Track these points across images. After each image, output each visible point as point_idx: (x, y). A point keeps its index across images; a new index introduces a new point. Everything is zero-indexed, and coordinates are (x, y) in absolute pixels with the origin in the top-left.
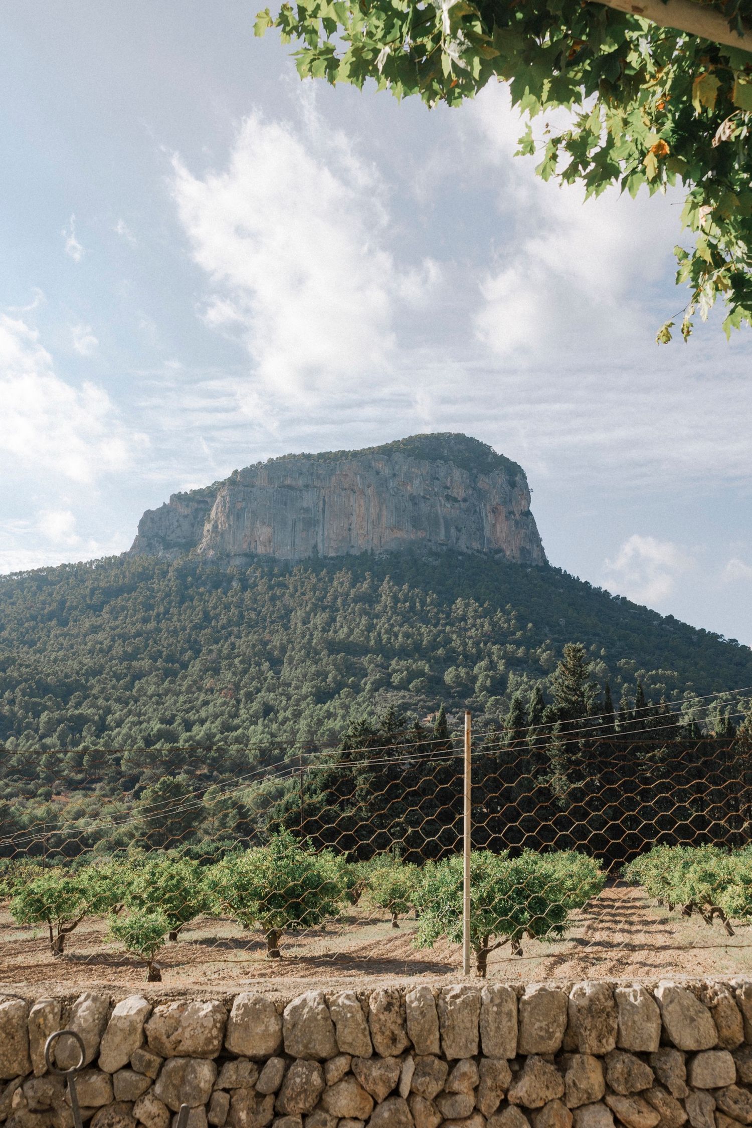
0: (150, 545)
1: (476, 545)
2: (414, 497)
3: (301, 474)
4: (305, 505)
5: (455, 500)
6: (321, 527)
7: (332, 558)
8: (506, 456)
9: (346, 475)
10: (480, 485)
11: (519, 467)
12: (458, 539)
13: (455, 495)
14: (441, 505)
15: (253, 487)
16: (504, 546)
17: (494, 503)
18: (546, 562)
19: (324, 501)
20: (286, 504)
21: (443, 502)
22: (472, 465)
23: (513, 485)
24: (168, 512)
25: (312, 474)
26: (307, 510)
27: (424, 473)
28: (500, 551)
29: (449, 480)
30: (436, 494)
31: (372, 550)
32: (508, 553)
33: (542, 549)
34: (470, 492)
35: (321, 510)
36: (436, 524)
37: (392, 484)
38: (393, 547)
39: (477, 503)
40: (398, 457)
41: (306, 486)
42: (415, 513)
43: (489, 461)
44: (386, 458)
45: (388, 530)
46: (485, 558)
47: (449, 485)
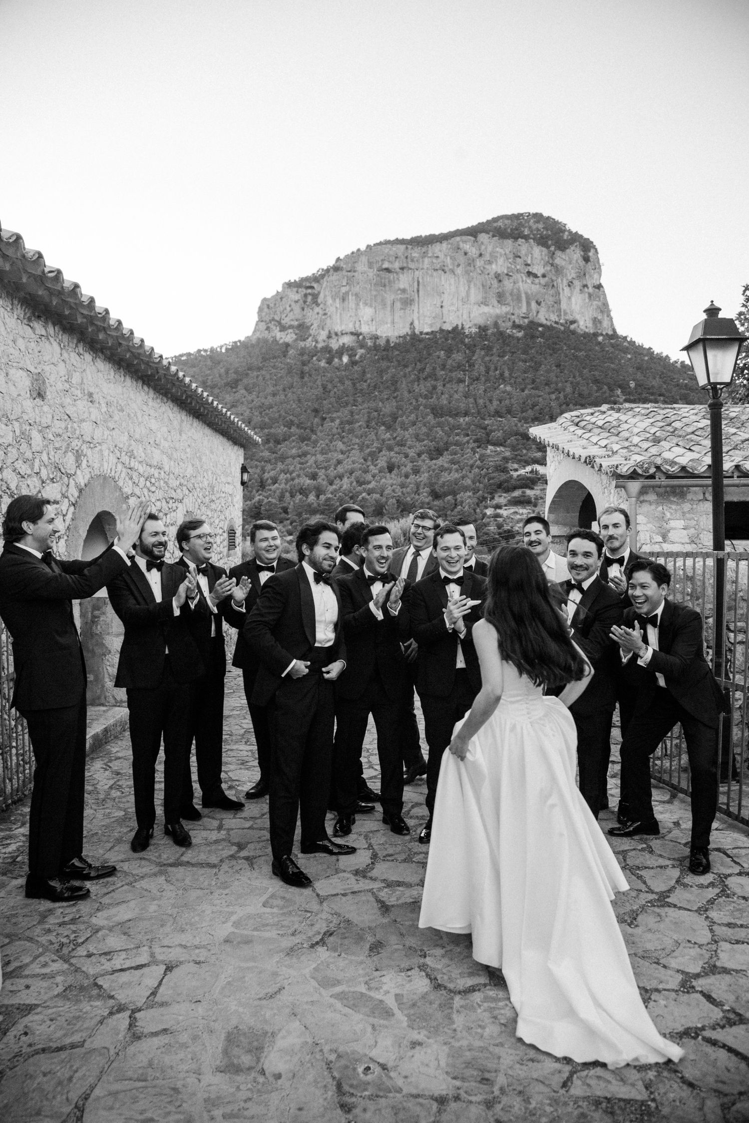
0: (268, 328)
1: (554, 317)
2: (499, 275)
3: (396, 258)
4: (402, 287)
5: (536, 276)
6: (417, 306)
7: (427, 334)
8: (580, 233)
9: (437, 257)
10: (558, 261)
11: (592, 243)
12: (538, 312)
13: (535, 271)
14: (523, 281)
15: (355, 271)
16: (578, 317)
17: (570, 278)
18: (614, 330)
19: (418, 282)
20: (385, 286)
21: (524, 278)
22: (550, 242)
23: (587, 259)
24: (281, 298)
25: (407, 257)
26: (404, 291)
27: (507, 252)
28: (573, 322)
29: (530, 258)
30: (518, 271)
31: (463, 325)
32: (581, 323)
33: (611, 319)
34: (549, 268)
35: (416, 290)
36: (519, 299)
37: (479, 263)
38: (481, 321)
39: (554, 278)
40: (483, 237)
41: (402, 269)
42: (500, 290)
43: (565, 238)
44: (473, 239)
45: (476, 306)
46: (562, 328)
47: (529, 262)
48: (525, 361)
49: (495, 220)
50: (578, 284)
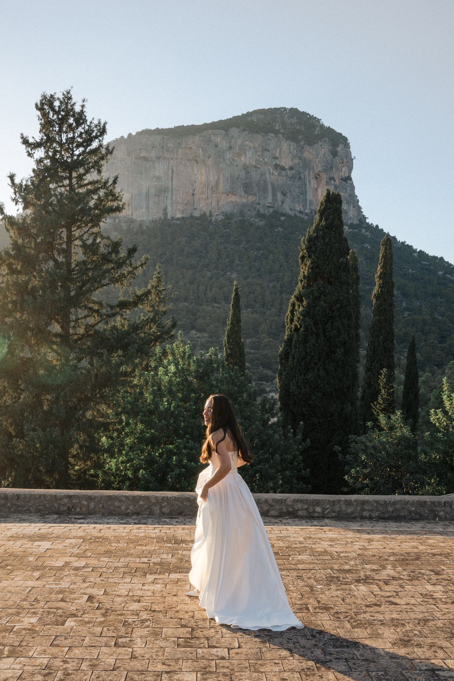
1: (299, 207)
2: (247, 167)
3: (153, 147)
4: (157, 174)
5: (283, 169)
6: (170, 193)
7: (178, 219)
8: (332, 128)
9: (191, 148)
10: (306, 155)
11: (344, 137)
12: (283, 202)
13: (283, 164)
14: (270, 173)
17: (317, 171)
18: (363, 220)
19: (173, 171)
20: (141, 173)
21: (271, 170)
22: (300, 137)
23: (334, 154)
26: (159, 178)
27: (256, 145)
29: (278, 151)
30: (266, 164)
31: (211, 212)
33: (359, 208)
34: (296, 161)
35: (170, 178)
36: (265, 189)
37: (228, 156)
38: (227, 209)
39: (302, 171)
40: (234, 131)
41: (158, 158)
42: (248, 181)
43: (316, 133)
44: (223, 132)
45: (224, 196)
46: (306, 218)
47: (277, 155)
48: (259, 249)
49: (249, 114)
50: (324, 177)
